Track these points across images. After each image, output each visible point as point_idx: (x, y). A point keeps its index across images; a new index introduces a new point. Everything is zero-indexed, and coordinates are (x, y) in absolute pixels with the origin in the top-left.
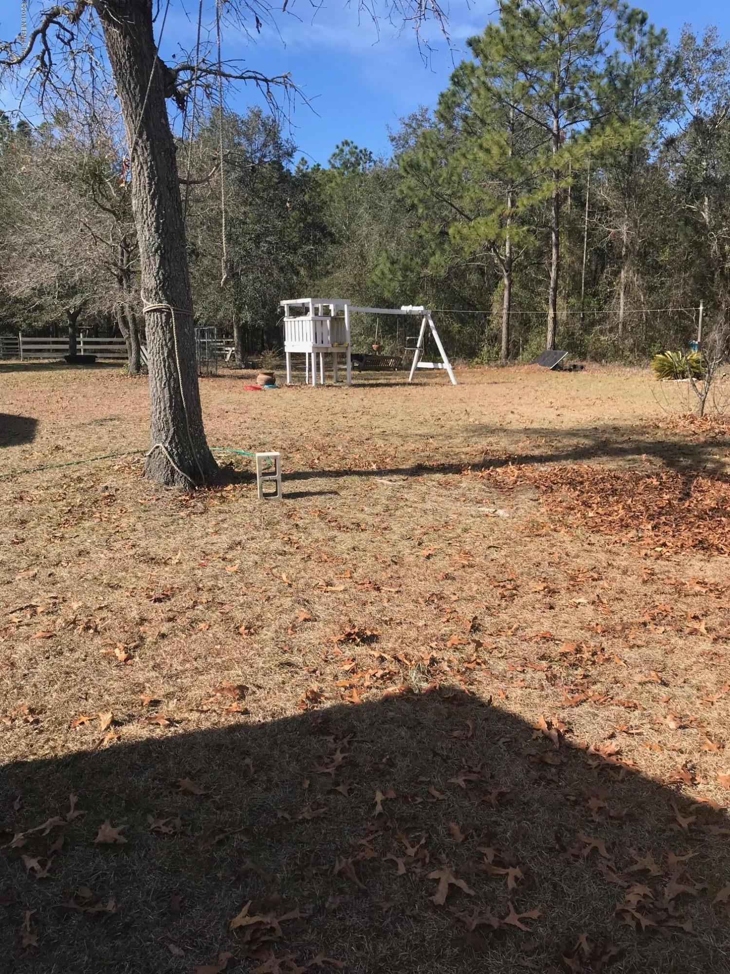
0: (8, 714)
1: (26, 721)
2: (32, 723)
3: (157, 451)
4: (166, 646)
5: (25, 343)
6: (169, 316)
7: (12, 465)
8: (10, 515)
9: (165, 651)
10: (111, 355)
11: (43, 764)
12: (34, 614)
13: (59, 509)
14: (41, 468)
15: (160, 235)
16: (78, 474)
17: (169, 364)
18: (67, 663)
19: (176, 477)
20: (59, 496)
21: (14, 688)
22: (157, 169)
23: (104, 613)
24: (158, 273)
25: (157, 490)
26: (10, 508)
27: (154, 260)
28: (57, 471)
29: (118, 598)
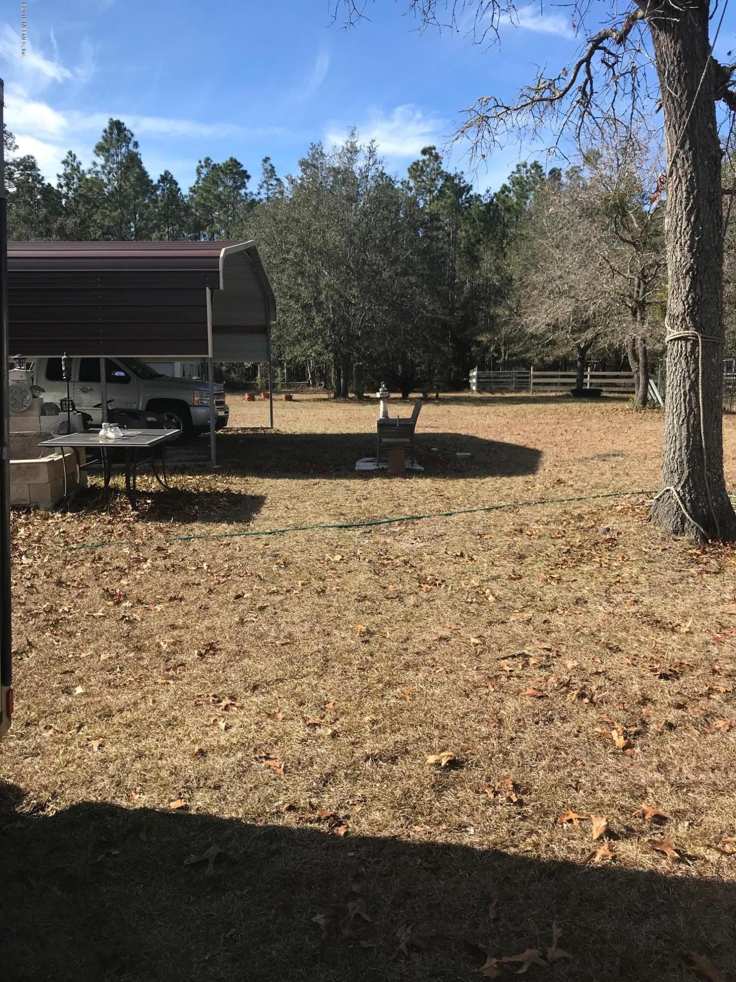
0: (491, 783)
1: (509, 799)
2: (515, 804)
3: (667, 495)
4: (673, 743)
5: (535, 377)
6: (695, 344)
7: (515, 495)
8: (510, 547)
9: (673, 748)
10: (617, 389)
11: (524, 863)
12: (526, 665)
13: (557, 547)
14: (542, 501)
15: (693, 255)
16: (579, 511)
17: (690, 400)
18: (557, 735)
19: (686, 525)
20: (559, 533)
21: (500, 752)
22: (697, 181)
23: (601, 681)
24: (687, 297)
25: (663, 539)
26: (509, 540)
27: (684, 283)
28: (558, 506)
29: (617, 663)
